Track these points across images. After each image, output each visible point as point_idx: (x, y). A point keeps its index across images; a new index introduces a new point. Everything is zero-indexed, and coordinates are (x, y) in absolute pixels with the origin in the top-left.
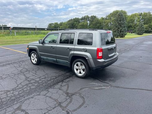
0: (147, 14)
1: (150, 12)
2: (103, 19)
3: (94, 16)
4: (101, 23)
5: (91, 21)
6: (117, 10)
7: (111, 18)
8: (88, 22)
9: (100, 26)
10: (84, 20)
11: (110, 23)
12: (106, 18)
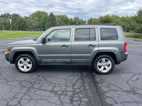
0: (64, 16)
1: (66, 15)
2: (27, 18)
3: (16, 15)
4: (25, 22)
5: (13, 19)
6: (39, 11)
7: (34, 18)
8: (10, 20)
9: (25, 24)
10: (4, 17)
11: (35, 22)
12: (30, 17)
